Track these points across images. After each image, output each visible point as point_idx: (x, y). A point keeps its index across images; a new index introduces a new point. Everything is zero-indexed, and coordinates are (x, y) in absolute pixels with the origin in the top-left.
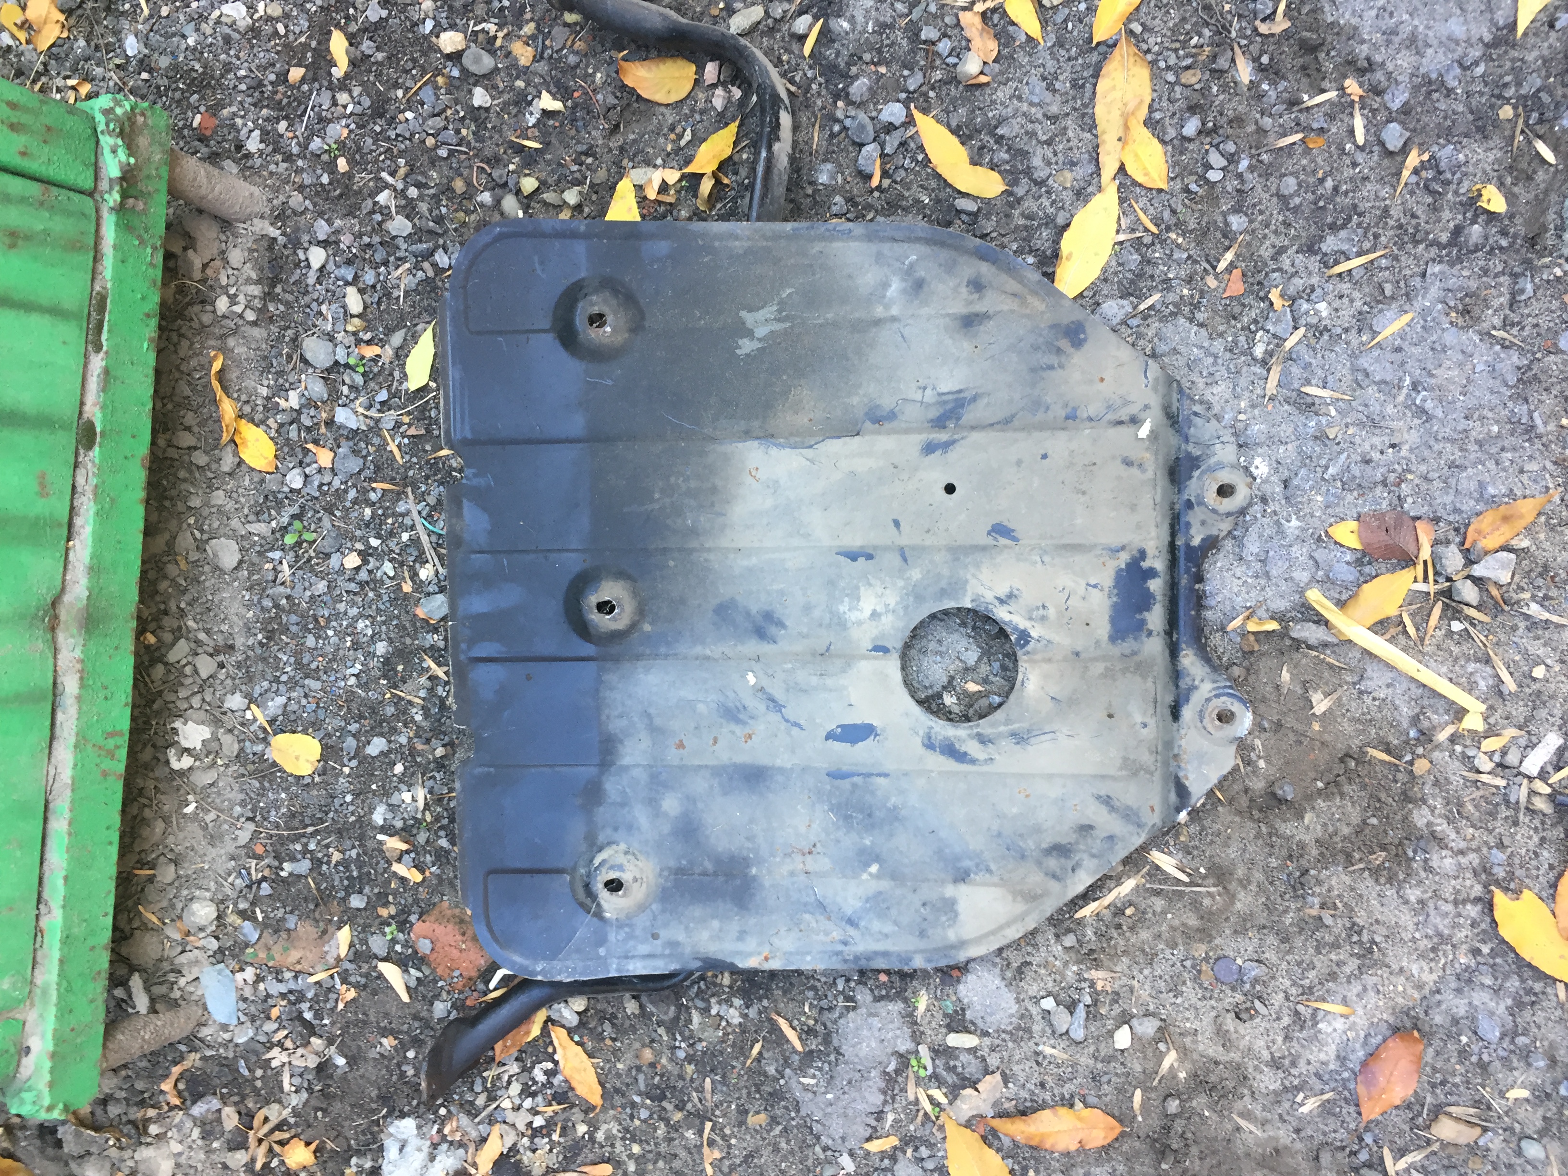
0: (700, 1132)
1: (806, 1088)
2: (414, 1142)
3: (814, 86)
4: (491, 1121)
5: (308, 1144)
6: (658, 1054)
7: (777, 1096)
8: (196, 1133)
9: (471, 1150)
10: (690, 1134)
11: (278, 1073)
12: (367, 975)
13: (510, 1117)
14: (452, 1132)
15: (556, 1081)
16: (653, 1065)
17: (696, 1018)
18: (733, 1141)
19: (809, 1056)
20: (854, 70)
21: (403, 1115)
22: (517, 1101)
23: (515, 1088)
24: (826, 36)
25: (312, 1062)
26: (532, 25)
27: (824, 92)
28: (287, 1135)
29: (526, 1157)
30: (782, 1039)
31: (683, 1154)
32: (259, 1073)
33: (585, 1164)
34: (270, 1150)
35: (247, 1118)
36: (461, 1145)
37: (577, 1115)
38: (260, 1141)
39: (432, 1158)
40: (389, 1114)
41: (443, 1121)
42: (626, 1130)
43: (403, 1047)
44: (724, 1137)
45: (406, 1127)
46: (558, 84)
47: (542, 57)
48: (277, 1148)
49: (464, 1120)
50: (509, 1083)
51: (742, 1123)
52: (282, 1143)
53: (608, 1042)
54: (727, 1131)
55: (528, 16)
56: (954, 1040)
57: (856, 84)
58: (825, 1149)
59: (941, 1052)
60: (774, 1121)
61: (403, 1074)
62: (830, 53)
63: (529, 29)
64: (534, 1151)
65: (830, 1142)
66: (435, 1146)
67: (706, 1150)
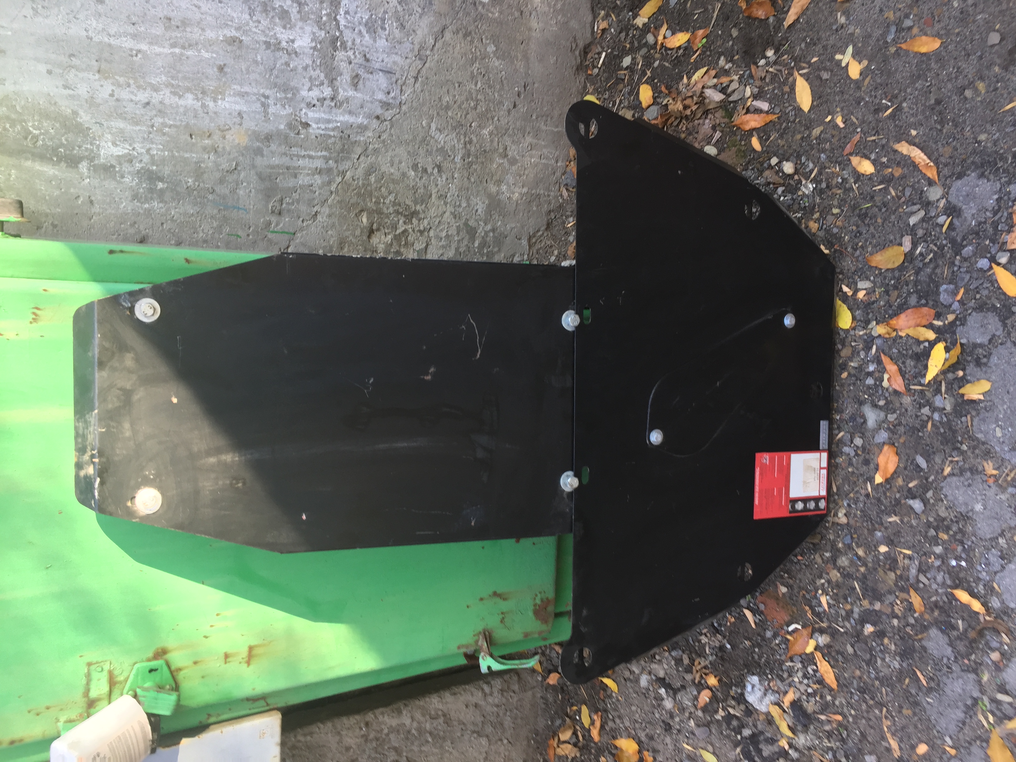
0: (881, 712)
1: (928, 703)
2: (758, 686)
3: (946, 248)
4: (790, 685)
5: (715, 677)
6: (862, 673)
7: (916, 704)
8: (673, 663)
9: (781, 695)
10: (877, 712)
11: (704, 645)
12: (739, 614)
13: (798, 685)
14: (774, 686)
15: (818, 675)
16: (860, 678)
17: (879, 661)
18: (896, 719)
19: (930, 690)
20: (965, 243)
21: (753, 674)
22: (801, 680)
23: (800, 674)
24: (951, 227)
25: (717, 644)
26: (818, 214)
27: (950, 251)
28: (707, 671)
29: (805, 704)
30: (918, 679)
31: (873, 719)
32: (697, 644)
33: (830, 713)
34: (701, 676)
35: (692, 661)
36: (777, 692)
37: (826, 691)
38: (697, 671)
39: (765, 695)
40: (748, 672)
41: (769, 681)
42: (849, 703)
43: (754, 646)
44: (892, 716)
45: (755, 679)
46: (829, 242)
47: (822, 228)
48: (704, 676)
49: (779, 683)
50: (798, 671)
51: (900, 712)
52: (706, 674)
53: (840, 663)
54: (894, 714)
55: (817, 210)
56: (1000, 697)
57: (966, 249)
58: (938, 732)
59: (994, 700)
60: (915, 714)
61: (753, 658)
62: (953, 234)
63: (816, 215)
64: (808, 702)
65: (940, 729)
66: (766, 690)
67: (884, 720)
